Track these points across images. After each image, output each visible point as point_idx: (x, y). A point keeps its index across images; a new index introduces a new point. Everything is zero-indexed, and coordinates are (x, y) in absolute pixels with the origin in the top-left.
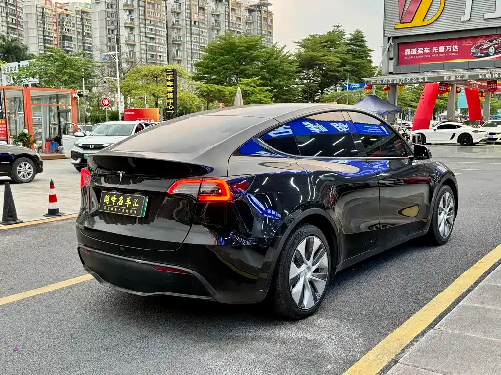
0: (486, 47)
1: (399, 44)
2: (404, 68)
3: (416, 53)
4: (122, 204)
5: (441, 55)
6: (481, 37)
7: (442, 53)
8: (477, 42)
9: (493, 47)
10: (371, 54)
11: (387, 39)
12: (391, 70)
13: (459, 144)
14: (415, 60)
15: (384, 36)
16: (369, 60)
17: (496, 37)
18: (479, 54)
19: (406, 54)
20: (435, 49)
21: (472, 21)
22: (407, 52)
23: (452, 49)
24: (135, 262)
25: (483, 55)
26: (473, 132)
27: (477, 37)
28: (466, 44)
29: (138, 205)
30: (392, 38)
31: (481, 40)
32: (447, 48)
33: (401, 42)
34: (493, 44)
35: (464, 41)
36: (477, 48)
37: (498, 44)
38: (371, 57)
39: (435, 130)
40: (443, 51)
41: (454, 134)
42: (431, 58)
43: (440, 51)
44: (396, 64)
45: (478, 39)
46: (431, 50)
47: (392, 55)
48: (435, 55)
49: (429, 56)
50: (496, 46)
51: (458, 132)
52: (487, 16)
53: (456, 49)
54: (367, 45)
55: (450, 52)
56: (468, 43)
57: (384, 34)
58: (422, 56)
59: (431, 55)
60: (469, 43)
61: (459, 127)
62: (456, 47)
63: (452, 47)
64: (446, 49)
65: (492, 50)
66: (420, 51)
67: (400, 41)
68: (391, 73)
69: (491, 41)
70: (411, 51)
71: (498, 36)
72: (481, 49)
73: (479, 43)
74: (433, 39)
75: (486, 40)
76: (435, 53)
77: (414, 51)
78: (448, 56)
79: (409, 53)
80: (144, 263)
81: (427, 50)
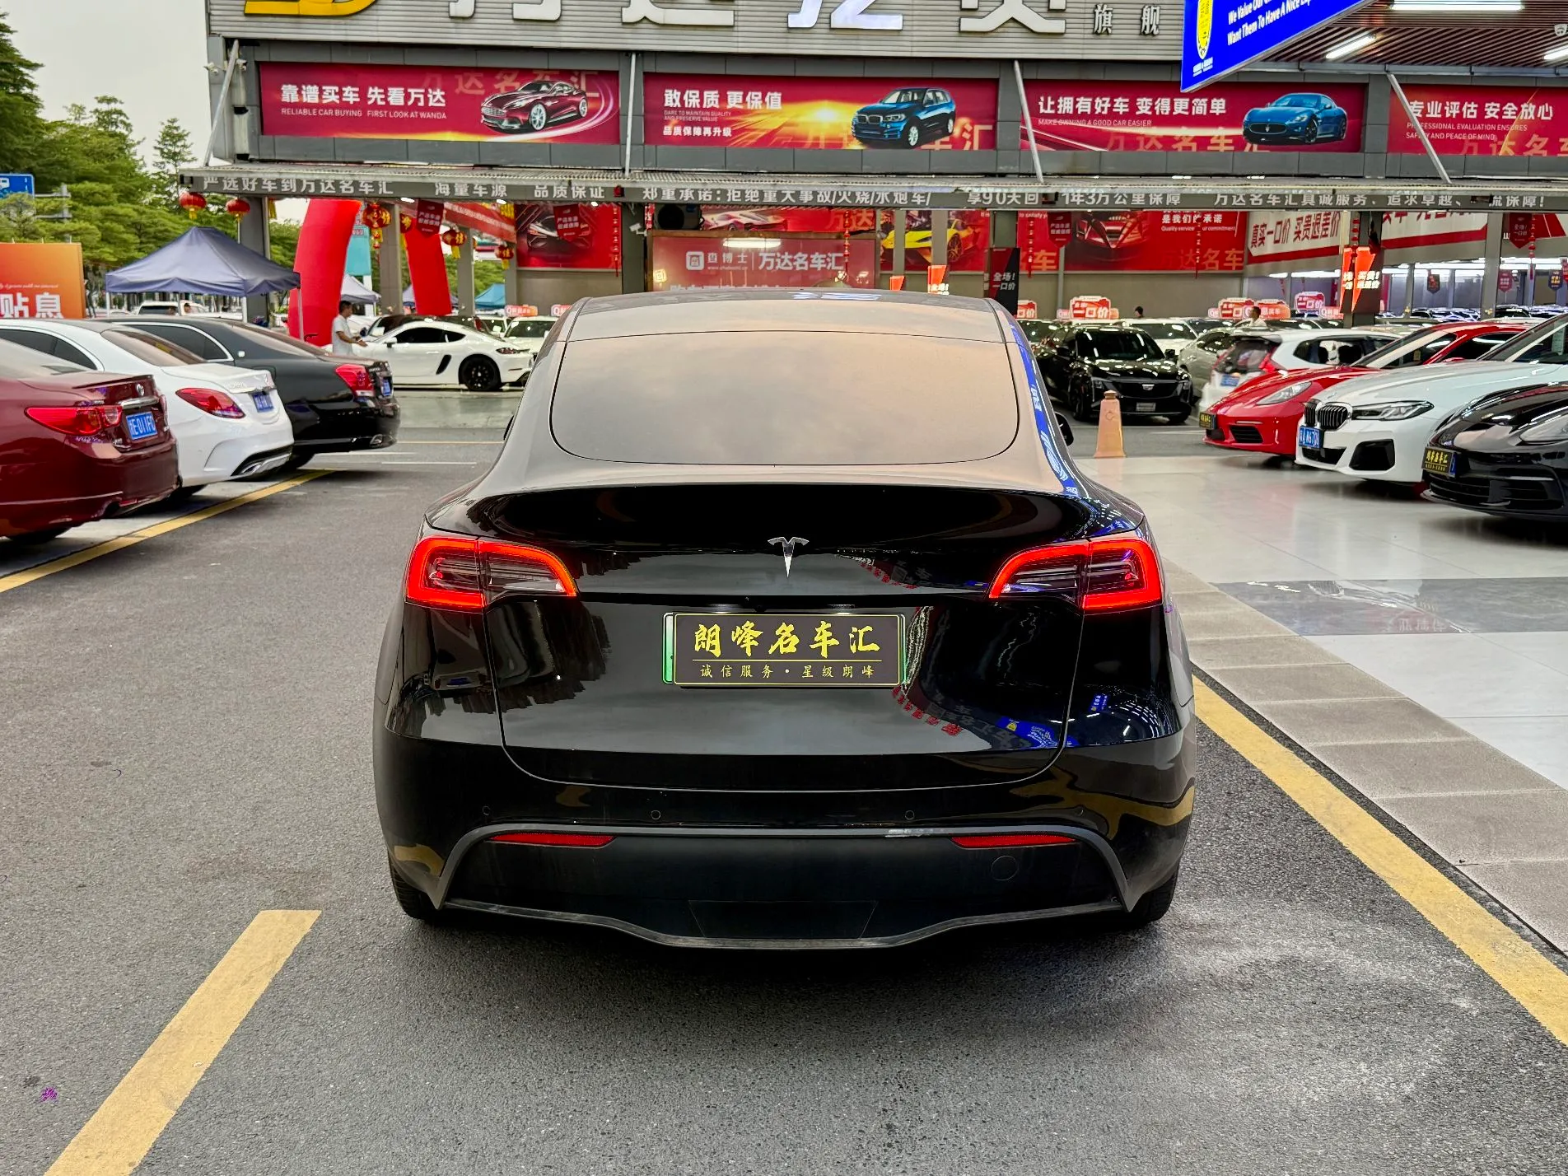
0: (523, 104)
1: (259, 65)
2: (284, 144)
3: (316, 100)
4: (792, 649)
5: (397, 114)
6: (508, 71)
7: (398, 108)
8: (497, 86)
9: (540, 107)
10: (34, 76)
11: (220, 43)
12: (243, 146)
13: (464, 386)
14: (315, 123)
15: (210, 33)
16: (27, 97)
17: (547, 79)
18: (505, 124)
19: (286, 98)
20: (375, 94)
21: (479, 21)
22: (289, 93)
23: (427, 100)
24: (882, 837)
25: (516, 126)
26: (498, 351)
27: (497, 70)
28: (466, 86)
29: (874, 647)
30: (236, 43)
31: (509, 81)
32: (413, 96)
33: (266, 59)
34: (540, 96)
35: (460, 79)
36: (498, 103)
37: (555, 98)
38: (31, 86)
39: (389, 345)
40: (401, 102)
41: (446, 360)
42: (365, 119)
43: (392, 102)
44: (257, 128)
45: (498, 77)
46: (363, 95)
47: (241, 99)
48: (376, 113)
49: (358, 113)
50: (549, 104)
51: (459, 350)
52: (522, 11)
53: (439, 101)
54: (15, 45)
55: (421, 109)
56: (468, 86)
57: (209, 26)
58: (337, 112)
59: (364, 113)
60: (474, 87)
61: (455, 337)
62: (439, 93)
63: (425, 94)
64: (407, 96)
65: (539, 115)
66: (330, 94)
67: (263, 56)
68: (243, 157)
69: (535, 88)
70: (299, 92)
71: (551, 76)
72: (512, 110)
73: (502, 87)
74: (369, 61)
75: (521, 85)
76: (375, 106)
77: (311, 94)
78: (414, 120)
79: (295, 99)
80: (923, 837)
81: (351, 95)
